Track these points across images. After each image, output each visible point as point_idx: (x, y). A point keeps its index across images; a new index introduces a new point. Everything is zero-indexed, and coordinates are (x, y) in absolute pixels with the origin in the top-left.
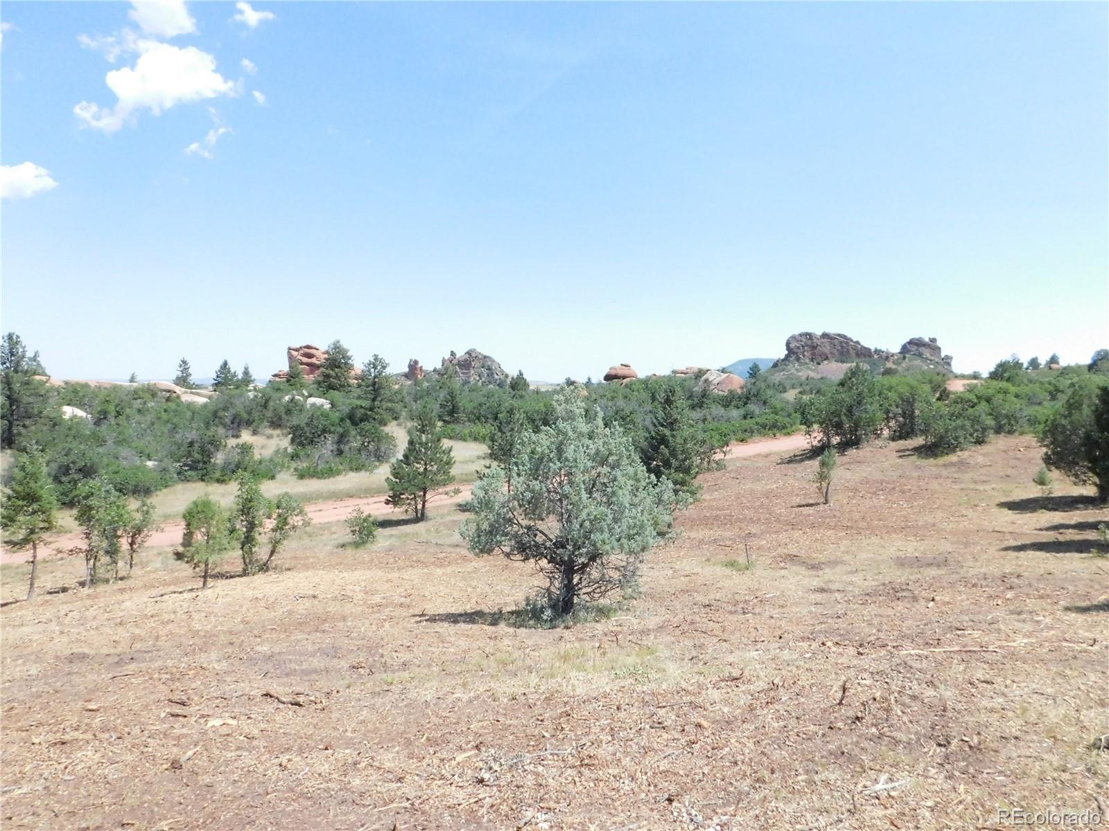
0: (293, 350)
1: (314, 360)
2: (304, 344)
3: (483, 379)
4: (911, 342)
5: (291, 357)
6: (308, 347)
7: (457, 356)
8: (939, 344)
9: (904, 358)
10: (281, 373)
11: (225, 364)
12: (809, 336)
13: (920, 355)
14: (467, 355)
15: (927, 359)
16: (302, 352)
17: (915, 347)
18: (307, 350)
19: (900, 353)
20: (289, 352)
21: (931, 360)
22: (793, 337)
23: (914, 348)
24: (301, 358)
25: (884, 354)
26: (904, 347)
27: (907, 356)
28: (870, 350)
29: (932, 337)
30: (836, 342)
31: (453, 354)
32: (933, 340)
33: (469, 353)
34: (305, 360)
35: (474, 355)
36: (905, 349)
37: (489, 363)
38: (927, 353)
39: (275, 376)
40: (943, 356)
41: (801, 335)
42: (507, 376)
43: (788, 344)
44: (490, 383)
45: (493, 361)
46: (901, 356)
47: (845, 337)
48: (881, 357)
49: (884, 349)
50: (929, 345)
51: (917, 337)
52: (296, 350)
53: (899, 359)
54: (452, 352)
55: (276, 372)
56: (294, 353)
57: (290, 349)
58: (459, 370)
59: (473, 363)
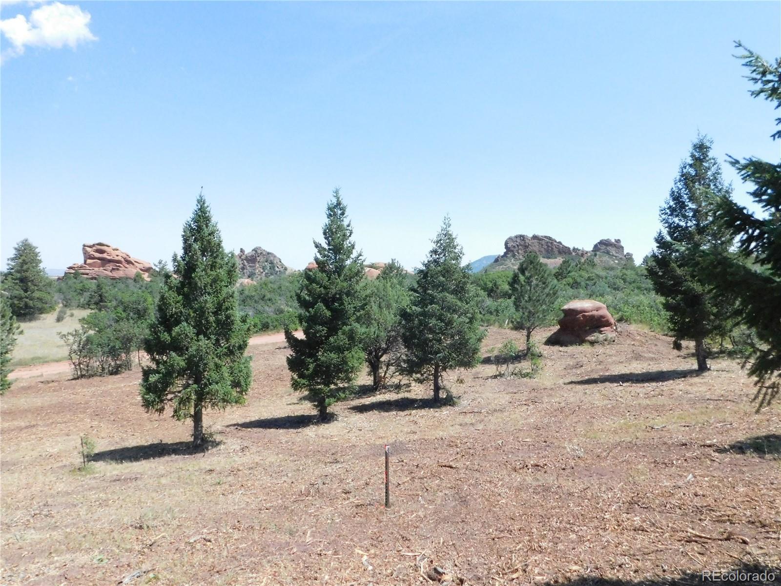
0: (88, 246)
1: (105, 256)
2: (97, 242)
3: (266, 271)
4: (602, 243)
5: (85, 253)
6: (100, 244)
7: (246, 253)
8: (622, 244)
9: (595, 255)
10: (75, 266)
12: (522, 237)
13: (608, 253)
14: (254, 252)
15: (613, 255)
16: (94, 248)
17: (604, 246)
18: (99, 247)
19: (592, 251)
20: (83, 249)
21: (616, 257)
22: (510, 239)
23: (603, 247)
24: (94, 253)
25: (580, 253)
26: (596, 246)
27: (598, 253)
28: (569, 248)
29: (617, 239)
30: (543, 242)
31: (242, 251)
32: (618, 241)
33: (255, 250)
34: (97, 255)
35: (259, 252)
36: (596, 248)
37: (272, 258)
38: (613, 251)
39: (70, 268)
40: (625, 254)
41: (516, 237)
42: (286, 269)
43: (506, 244)
44: (272, 274)
45: (275, 257)
46: (593, 253)
47: (550, 238)
48: (578, 254)
49: (580, 248)
50: (615, 245)
51: (606, 238)
52: (90, 247)
53: (591, 256)
54: (241, 249)
55: (71, 265)
56: (88, 249)
57: (84, 246)
58: (246, 264)
59: (258, 259)
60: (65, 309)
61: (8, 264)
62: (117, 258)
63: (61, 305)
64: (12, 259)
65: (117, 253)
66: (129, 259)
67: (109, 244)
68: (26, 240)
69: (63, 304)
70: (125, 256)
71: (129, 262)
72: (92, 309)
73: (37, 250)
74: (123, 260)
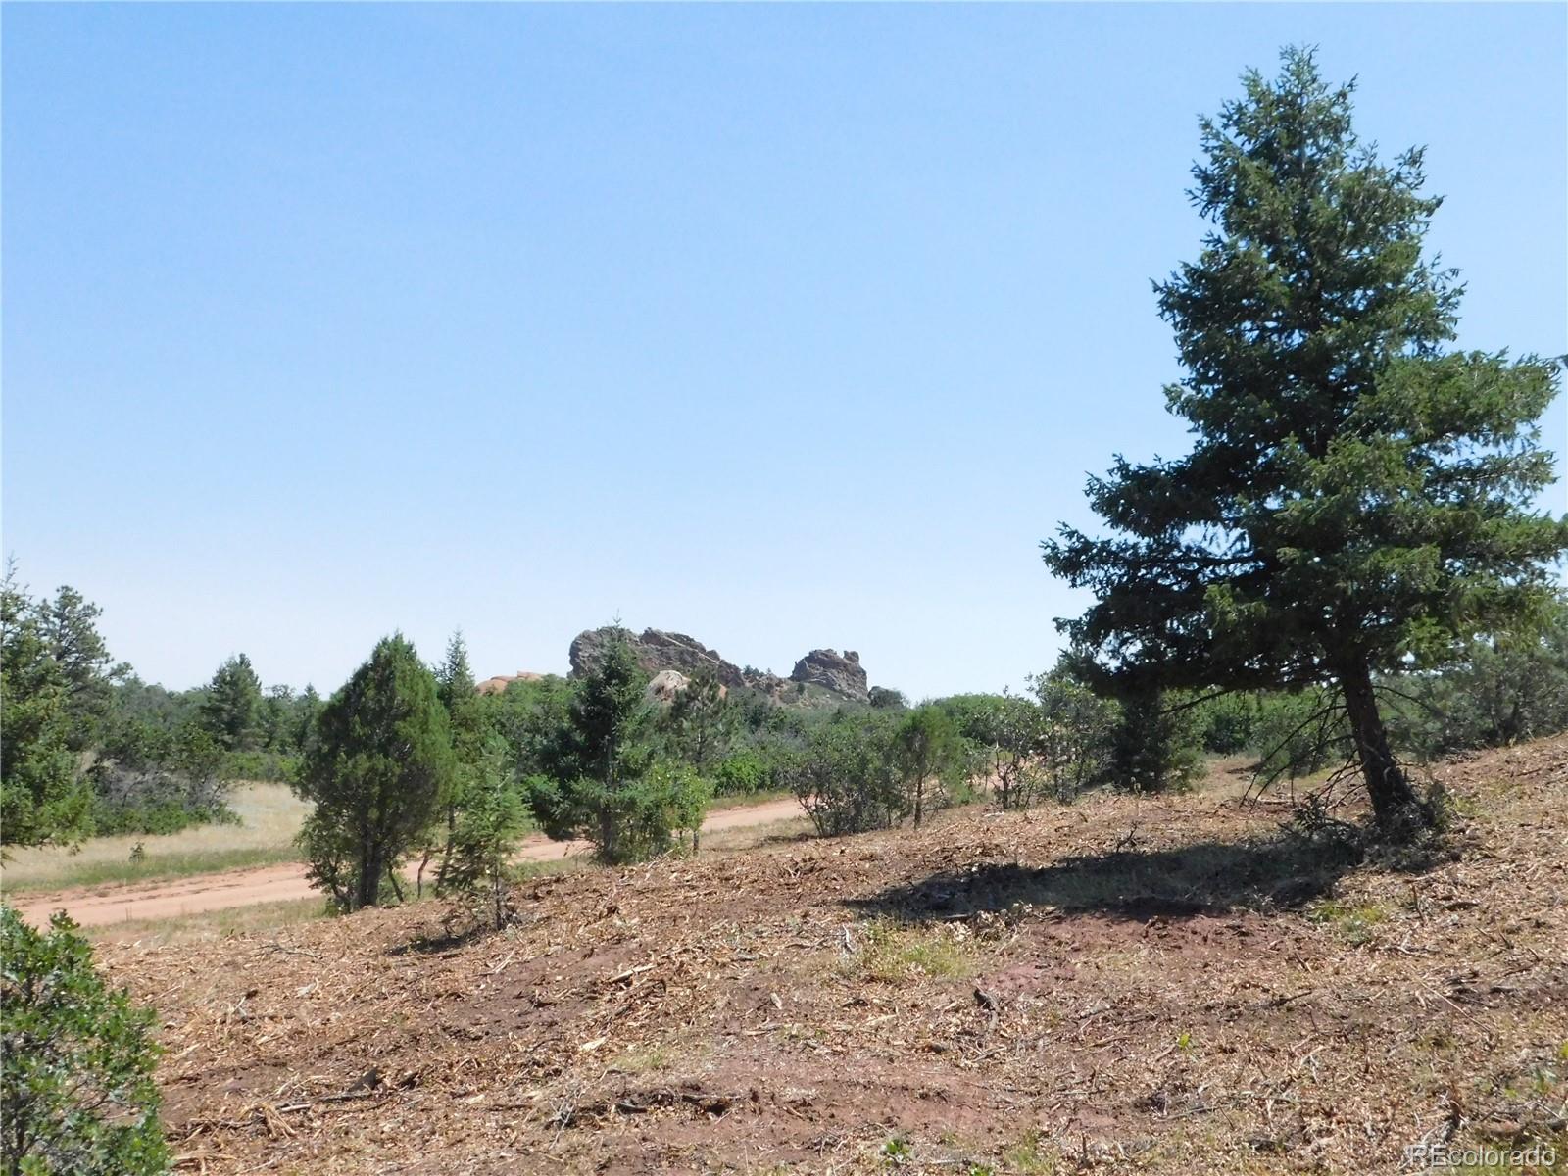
4: (813, 658)
8: (863, 663)
9: (801, 690)
12: (617, 635)
13: (829, 685)
15: (841, 691)
17: (819, 668)
19: (791, 678)
21: (849, 696)
22: (585, 637)
23: (818, 671)
25: (764, 681)
26: (800, 668)
27: (806, 685)
28: (737, 669)
29: (849, 650)
30: (672, 651)
32: (853, 656)
36: (801, 671)
38: (841, 681)
40: (869, 689)
41: (600, 633)
43: (575, 651)
46: (795, 685)
47: (688, 641)
48: (757, 686)
49: (762, 670)
50: (845, 666)
51: (824, 648)
53: (790, 691)
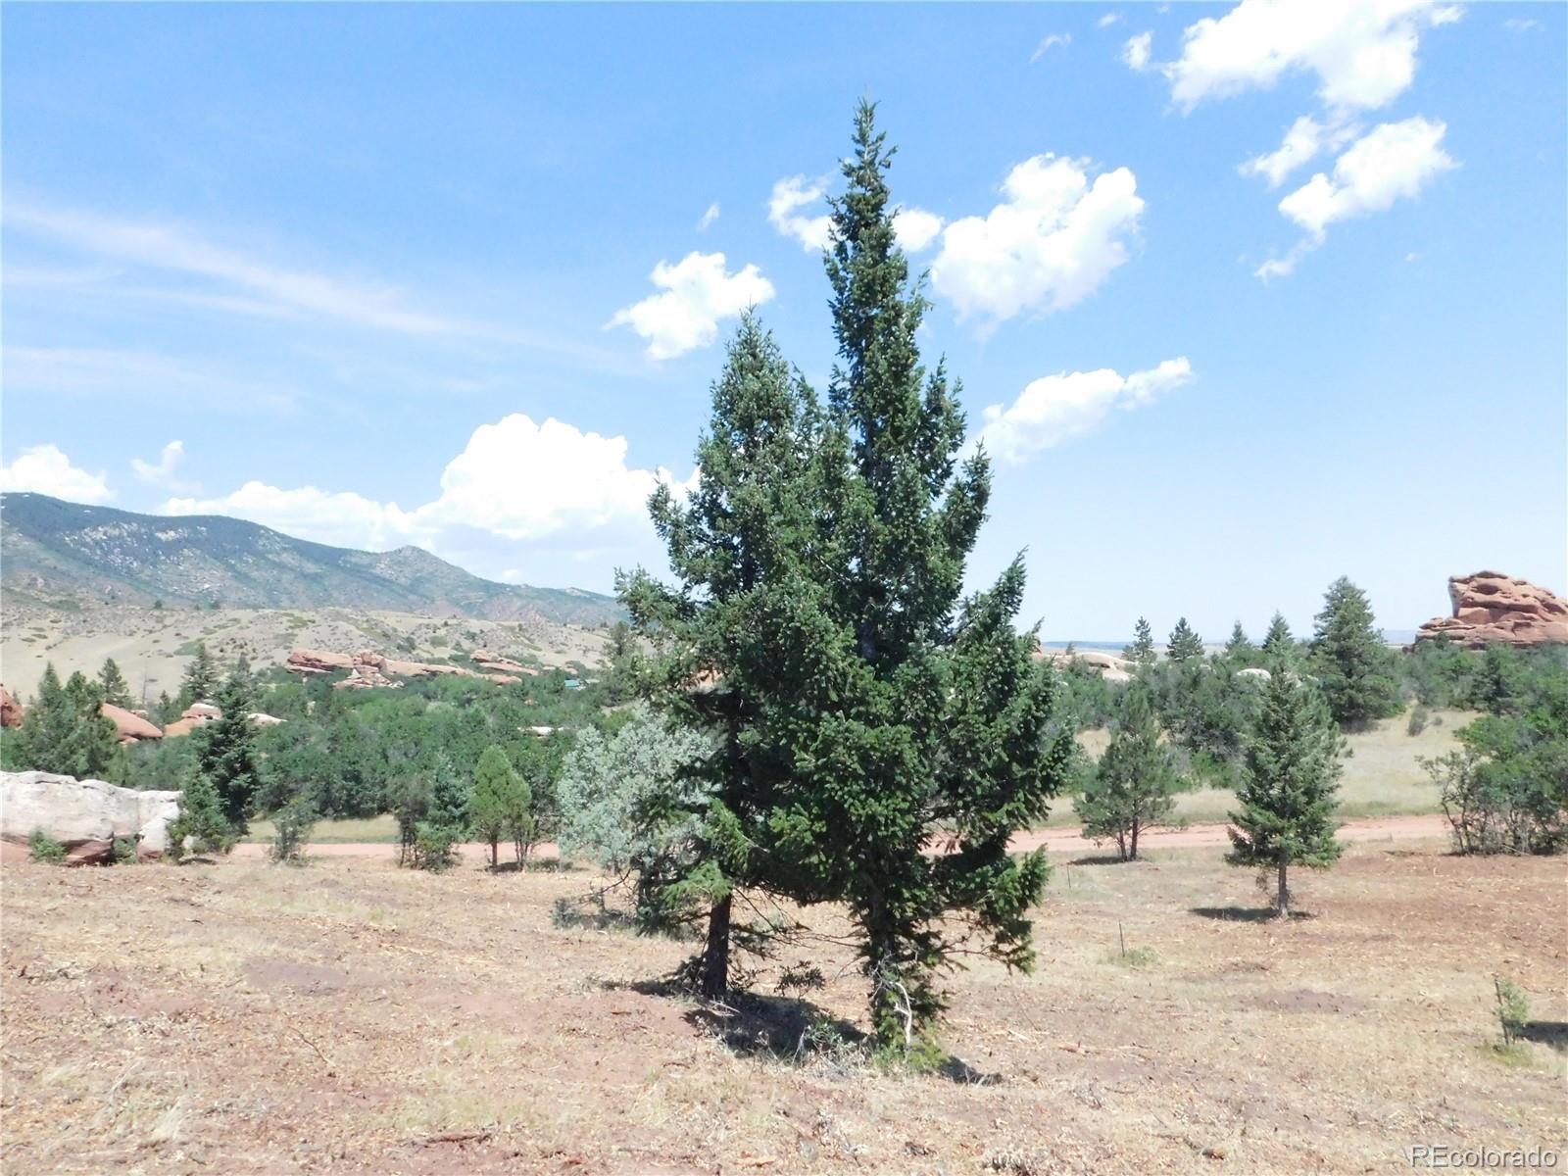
0: (1459, 581)
1: (1497, 597)
2: (1479, 571)
5: (1455, 594)
6: (1486, 575)
10: (1436, 623)
11: (1183, 623)
16: (1474, 584)
18: (1484, 581)
20: (1451, 587)
24: (1473, 594)
34: (1480, 597)
39: (1427, 627)
52: (1465, 581)
55: (1427, 621)
56: (1461, 587)
57: (1452, 580)
60: (1424, 710)
61: (1316, 626)
62: (1523, 602)
63: (1415, 702)
64: (1322, 616)
65: (1523, 589)
66: (1551, 601)
67: (1505, 574)
68: (1345, 580)
69: (1419, 698)
70: (1541, 595)
71: (1553, 608)
72: (1479, 711)
73: (1365, 597)
74: (1538, 604)
